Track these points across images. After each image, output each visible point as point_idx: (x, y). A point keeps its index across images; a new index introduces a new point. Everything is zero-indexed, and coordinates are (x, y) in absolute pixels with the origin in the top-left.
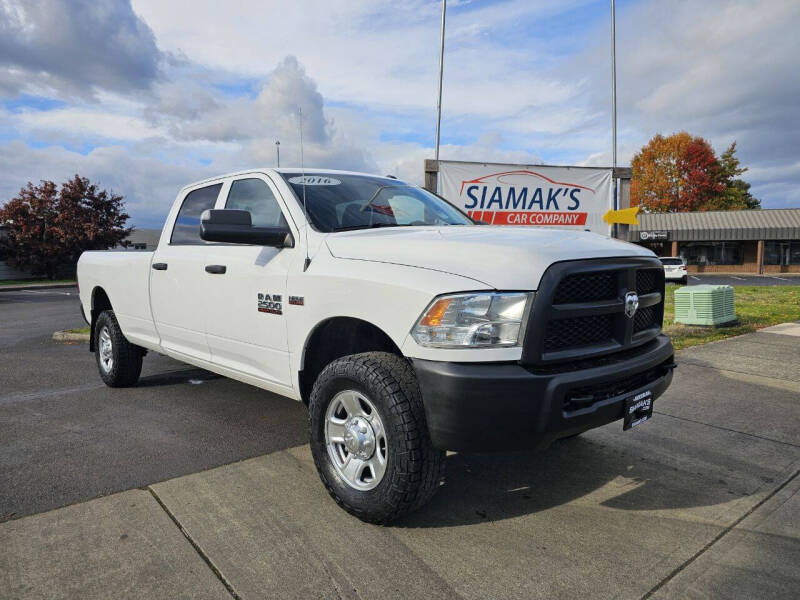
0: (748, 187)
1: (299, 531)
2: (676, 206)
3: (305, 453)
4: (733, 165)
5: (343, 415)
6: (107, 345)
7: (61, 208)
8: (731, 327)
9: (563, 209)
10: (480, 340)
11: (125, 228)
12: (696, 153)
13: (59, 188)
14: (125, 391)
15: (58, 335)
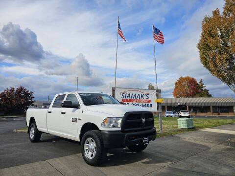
0: (208, 91)
1: (78, 167)
2: (188, 96)
3: (80, 155)
4: (202, 85)
5: (88, 143)
6: (33, 131)
7: (16, 95)
8: (192, 129)
9: (145, 99)
10: (114, 126)
11: (33, 100)
12: (192, 82)
13: (15, 90)
14: (36, 143)
15: (15, 131)
